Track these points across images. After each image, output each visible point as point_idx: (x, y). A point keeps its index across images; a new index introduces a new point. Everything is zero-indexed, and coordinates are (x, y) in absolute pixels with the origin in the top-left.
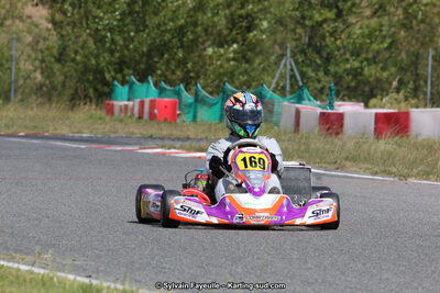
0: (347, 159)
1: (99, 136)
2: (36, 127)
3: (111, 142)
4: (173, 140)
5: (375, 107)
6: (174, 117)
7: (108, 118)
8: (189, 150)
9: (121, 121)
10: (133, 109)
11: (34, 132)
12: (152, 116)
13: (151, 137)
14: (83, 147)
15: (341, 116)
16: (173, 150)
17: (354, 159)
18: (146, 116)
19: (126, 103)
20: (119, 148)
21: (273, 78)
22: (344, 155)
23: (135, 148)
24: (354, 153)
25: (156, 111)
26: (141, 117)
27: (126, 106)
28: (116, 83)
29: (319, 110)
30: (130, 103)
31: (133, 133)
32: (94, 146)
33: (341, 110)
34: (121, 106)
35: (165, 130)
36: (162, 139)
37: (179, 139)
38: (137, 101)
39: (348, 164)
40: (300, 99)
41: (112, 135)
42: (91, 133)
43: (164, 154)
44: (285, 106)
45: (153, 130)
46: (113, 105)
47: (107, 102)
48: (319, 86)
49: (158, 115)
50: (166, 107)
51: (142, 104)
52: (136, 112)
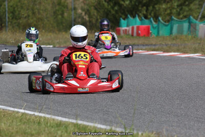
4: (143, 45)
6: (148, 34)
8: (148, 51)
12: (138, 34)
16: (141, 51)
18: (135, 34)
19: (126, 28)
25: (140, 32)
27: (126, 30)
28: (121, 19)
34: (123, 30)
35: (142, 41)
37: (146, 45)
38: (131, 27)
44: (201, 26)
46: (120, 30)
47: (118, 28)
49: (141, 34)
50: (144, 29)
51: (133, 28)
52: (130, 32)
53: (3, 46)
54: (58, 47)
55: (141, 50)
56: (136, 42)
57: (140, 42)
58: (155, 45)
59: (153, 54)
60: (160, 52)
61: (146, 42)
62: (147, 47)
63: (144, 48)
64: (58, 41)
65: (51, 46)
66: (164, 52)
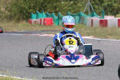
0: (108, 35)
1: (27, 31)
3: (31, 33)
4: (51, 31)
5: (118, 17)
6: (52, 24)
7: (30, 25)
9: (34, 26)
10: (38, 22)
12: (44, 24)
13: (44, 31)
14: (21, 35)
15: (106, 21)
16: (51, 35)
17: (111, 35)
18: (42, 23)
20: (33, 35)
21: (84, 9)
22: (107, 33)
23: (38, 35)
24: (110, 33)
25: (46, 22)
26: (41, 24)
28: (32, 13)
29: (99, 19)
30: (37, 20)
31: (38, 30)
32: (25, 34)
33: (106, 19)
34: (34, 21)
35: (49, 28)
36: (47, 31)
37: (53, 31)
38: (39, 19)
39: (109, 36)
40: (93, 16)
41: (31, 31)
42: (24, 30)
43: (48, 36)
44: (88, 18)
45: (45, 28)
47: (30, 20)
48: (99, 11)
49: (46, 23)
50: (49, 21)
51: (41, 20)
52: (39, 22)
57: (48, 29)
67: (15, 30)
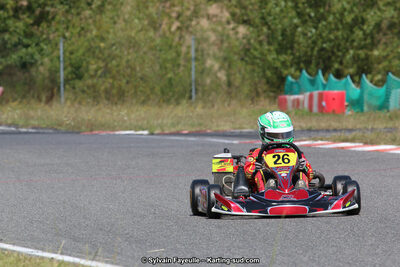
2: (200, 125)
4: (328, 131)
8: (335, 141)
10: (303, 103)
11: (198, 129)
12: (321, 109)
13: (310, 130)
14: (235, 142)
16: (320, 142)
18: (315, 109)
19: (297, 96)
25: (324, 104)
26: (310, 109)
27: (298, 100)
28: (290, 77)
30: (301, 97)
34: (294, 101)
36: (317, 131)
37: (335, 130)
38: (308, 94)
42: (252, 128)
46: (285, 100)
47: (282, 97)
49: (325, 108)
50: (334, 99)
52: (306, 105)
53: (51, 131)
54: (158, 134)
55: (322, 140)
56: (314, 124)
57: (323, 125)
58: (350, 130)
59: (342, 148)
60: (357, 144)
61: (335, 125)
62: (334, 134)
63: (328, 135)
64: (160, 121)
65: (146, 132)
66: (366, 144)
67: (227, 127)
